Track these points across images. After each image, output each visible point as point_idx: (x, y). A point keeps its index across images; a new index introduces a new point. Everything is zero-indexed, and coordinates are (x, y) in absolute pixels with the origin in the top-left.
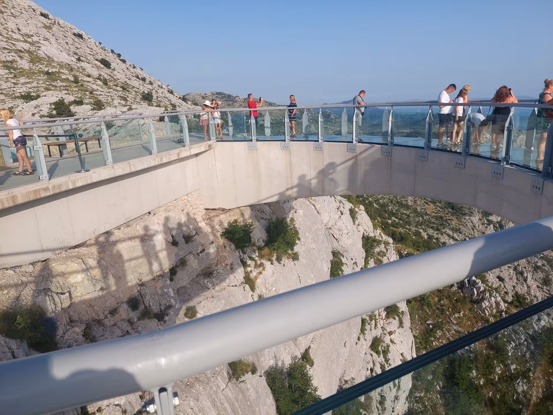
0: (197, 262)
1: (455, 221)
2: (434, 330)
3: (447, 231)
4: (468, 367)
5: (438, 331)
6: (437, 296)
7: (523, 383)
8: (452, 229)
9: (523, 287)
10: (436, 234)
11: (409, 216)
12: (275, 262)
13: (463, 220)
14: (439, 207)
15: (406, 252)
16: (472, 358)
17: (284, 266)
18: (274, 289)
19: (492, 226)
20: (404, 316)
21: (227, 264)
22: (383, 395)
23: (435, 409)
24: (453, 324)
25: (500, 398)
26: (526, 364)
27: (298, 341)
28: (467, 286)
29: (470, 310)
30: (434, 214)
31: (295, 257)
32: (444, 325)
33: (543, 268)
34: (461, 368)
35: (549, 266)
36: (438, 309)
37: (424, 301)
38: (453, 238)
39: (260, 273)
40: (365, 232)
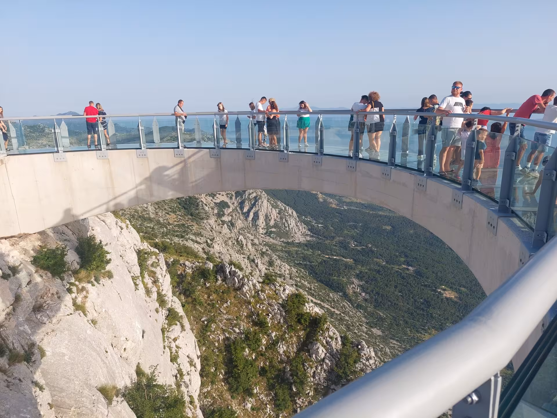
0: (29, 295)
1: (195, 226)
2: (209, 325)
3: (190, 236)
4: (241, 348)
5: (212, 325)
6: (206, 293)
7: (283, 345)
8: (195, 234)
9: (256, 272)
10: (182, 241)
11: (153, 228)
12: (95, 283)
13: (202, 224)
14: (180, 216)
15: (172, 260)
16: (243, 339)
17: (104, 285)
18: (104, 310)
19: (225, 225)
20: (183, 320)
21: (53, 294)
22: (190, 395)
23: (222, 397)
24: (224, 314)
25: (269, 364)
26: (282, 328)
27: (128, 360)
28: (229, 277)
29: (234, 297)
30: (176, 223)
31: (110, 275)
32: (216, 318)
33: (267, 252)
34: (237, 351)
35: (271, 250)
36: (209, 304)
37: (196, 301)
38: (197, 242)
39: (86, 297)
40: (135, 246)
